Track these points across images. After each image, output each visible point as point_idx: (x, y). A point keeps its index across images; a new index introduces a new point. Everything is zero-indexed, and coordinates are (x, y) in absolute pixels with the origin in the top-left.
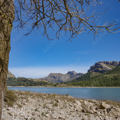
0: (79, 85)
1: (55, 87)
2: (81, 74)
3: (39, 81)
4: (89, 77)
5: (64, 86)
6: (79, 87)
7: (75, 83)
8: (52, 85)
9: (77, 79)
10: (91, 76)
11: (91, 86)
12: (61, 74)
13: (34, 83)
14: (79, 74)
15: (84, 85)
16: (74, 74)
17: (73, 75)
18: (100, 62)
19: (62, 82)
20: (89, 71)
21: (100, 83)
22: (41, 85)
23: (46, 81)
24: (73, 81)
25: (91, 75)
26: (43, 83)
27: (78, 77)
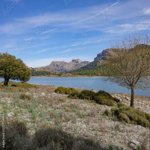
0: (85, 74)
1: (60, 77)
2: (87, 62)
3: (42, 70)
4: (96, 65)
5: (69, 76)
6: (86, 77)
7: (81, 72)
8: (56, 75)
9: (83, 68)
10: (98, 65)
11: (98, 76)
12: (65, 62)
13: (36, 73)
14: (84, 62)
15: (91, 74)
16: (79, 63)
17: (77, 63)
18: (108, 50)
19: (66, 72)
20: (95, 59)
21: (108, 73)
22: (44, 75)
23: (49, 71)
24: (78, 70)
25: (98, 63)
26: (46, 72)
27: (84, 65)
